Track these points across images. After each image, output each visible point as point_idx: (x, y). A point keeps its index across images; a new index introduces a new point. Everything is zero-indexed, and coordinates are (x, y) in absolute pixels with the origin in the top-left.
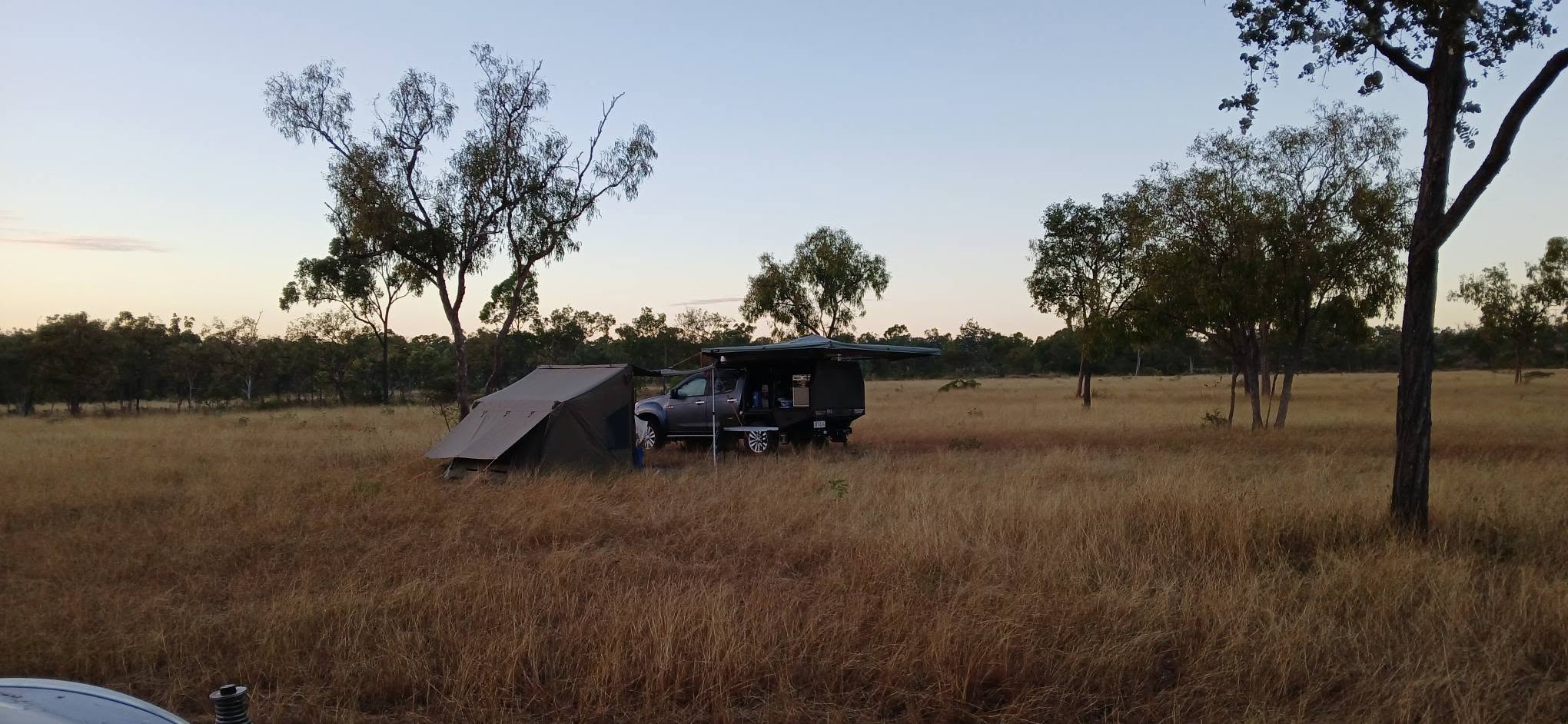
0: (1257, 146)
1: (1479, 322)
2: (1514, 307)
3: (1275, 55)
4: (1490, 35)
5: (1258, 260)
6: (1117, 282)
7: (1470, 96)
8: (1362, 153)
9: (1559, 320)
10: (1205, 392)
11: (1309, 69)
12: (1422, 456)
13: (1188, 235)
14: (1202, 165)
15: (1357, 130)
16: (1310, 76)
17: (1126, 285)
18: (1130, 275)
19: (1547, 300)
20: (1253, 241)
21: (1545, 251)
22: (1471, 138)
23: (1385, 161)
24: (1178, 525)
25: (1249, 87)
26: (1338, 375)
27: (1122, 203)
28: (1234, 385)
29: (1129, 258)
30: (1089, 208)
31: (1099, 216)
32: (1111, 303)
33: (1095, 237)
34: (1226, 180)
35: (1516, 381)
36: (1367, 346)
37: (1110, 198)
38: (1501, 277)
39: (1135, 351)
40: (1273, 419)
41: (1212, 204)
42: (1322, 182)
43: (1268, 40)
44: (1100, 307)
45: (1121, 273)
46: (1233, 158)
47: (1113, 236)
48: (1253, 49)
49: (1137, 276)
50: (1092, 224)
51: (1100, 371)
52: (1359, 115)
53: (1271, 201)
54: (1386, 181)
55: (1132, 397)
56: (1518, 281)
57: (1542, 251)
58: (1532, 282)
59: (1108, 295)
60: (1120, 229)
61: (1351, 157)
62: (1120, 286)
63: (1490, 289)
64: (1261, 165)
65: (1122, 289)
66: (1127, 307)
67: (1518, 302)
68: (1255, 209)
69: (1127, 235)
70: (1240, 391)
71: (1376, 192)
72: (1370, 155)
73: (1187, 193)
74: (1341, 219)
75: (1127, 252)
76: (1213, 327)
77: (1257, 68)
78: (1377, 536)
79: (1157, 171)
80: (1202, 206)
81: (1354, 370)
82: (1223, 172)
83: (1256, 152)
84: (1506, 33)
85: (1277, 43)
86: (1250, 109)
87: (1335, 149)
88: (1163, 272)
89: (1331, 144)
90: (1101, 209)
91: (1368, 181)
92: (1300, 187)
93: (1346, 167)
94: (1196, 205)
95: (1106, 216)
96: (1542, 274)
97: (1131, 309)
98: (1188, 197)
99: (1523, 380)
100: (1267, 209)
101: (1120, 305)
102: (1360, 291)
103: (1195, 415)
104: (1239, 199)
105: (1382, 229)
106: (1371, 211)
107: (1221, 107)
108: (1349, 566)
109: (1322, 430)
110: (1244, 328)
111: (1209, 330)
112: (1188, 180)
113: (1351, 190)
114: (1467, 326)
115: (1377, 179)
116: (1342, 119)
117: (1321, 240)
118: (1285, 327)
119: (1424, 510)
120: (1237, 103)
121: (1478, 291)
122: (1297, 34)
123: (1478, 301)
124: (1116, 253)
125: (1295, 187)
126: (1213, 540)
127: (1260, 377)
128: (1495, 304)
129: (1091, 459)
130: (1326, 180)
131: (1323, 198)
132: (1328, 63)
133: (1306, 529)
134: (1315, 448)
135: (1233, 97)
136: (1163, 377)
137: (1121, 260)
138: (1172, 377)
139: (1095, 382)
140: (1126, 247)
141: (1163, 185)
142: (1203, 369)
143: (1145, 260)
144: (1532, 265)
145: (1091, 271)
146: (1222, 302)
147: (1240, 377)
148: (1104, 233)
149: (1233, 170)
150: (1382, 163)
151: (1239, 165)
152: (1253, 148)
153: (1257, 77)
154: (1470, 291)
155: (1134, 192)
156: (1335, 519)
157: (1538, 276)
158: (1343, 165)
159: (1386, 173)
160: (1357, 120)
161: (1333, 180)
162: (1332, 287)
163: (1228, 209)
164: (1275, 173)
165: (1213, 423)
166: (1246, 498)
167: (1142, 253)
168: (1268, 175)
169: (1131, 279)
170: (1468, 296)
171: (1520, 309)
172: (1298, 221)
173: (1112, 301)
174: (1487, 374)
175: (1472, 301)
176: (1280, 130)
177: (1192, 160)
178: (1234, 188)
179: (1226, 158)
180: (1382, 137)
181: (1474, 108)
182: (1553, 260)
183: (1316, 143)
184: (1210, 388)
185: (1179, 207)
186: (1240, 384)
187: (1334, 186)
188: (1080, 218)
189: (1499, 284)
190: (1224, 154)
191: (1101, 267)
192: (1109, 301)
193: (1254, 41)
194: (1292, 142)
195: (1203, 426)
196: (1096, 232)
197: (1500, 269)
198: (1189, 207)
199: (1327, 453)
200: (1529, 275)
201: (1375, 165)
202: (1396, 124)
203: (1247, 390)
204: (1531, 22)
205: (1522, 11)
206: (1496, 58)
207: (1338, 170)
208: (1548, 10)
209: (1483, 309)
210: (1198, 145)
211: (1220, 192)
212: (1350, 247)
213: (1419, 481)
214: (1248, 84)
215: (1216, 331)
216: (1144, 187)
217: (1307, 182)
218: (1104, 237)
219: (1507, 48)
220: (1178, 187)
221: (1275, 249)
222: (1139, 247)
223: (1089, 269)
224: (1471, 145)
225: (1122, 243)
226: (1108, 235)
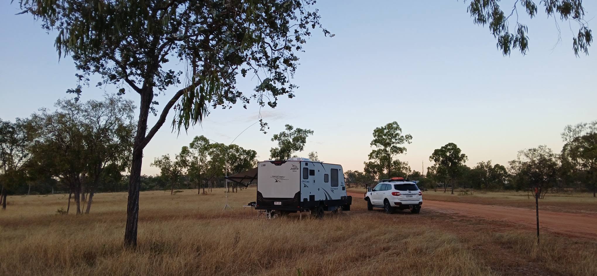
0: (83, 106)
1: (160, 174)
2: (171, 169)
3: (89, 75)
4: (161, 81)
5: (81, 149)
6: (21, 155)
7: (155, 99)
8: (121, 113)
9: (186, 173)
10: (58, 201)
11: (100, 84)
12: (135, 220)
13: (53, 137)
14: (60, 110)
15: (120, 104)
16: (100, 87)
17: (25, 156)
18: (27, 152)
19: (182, 167)
20: (80, 141)
21: (181, 151)
22: (156, 113)
23: (129, 116)
24: (42, 254)
25: (78, 86)
26: (111, 193)
27: (25, 122)
28: (70, 197)
29: (27, 145)
30: (9, 123)
31: (14, 127)
32: (17, 164)
33: (12, 135)
34: (70, 118)
35: (171, 194)
36: (122, 183)
37: (19, 119)
38: (168, 159)
39: (28, 184)
40: (85, 211)
41: (63, 126)
42: (107, 121)
43: (87, 69)
44: (13, 166)
45: (23, 151)
46: (73, 109)
47: (20, 136)
48: (81, 72)
49: (30, 153)
50: (11, 130)
51: (11, 193)
52: (120, 99)
53: (88, 127)
54: (129, 123)
55: (26, 204)
56: (173, 160)
57: (180, 151)
58: (177, 161)
59: (16, 160)
60: (24, 133)
61: (118, 114)
62: (22, 157)
63: (164, 163)
64: (84, 113)
65: (23, 158)
66: (25, 166)
67: (172, 167)
68: (81, 130)
69: (26, 136)
70: (72, 200)
71: (126, 127)
72: (124, 114)
73: (53, 121)
74: (113, 136)
75: (26, 143)
76: (62, 175)
77: (81, 80)
78: (119, 250)
79: (41, 111)
80: (60, 126)
81: (117, 191)
82: (69, 114)
83: (82, 108)
84: (166, 81)
85: (90, 71)
86: (79, 94)
87: (112, 110)
88: (43, 152)
89: (110, 108)
90: (15, 124)
91: (123, 123)
92: (98, 123)
93: (115, 117)
94: (57, 126)
95: (17, 127)
96: (180, 158)
97: (27, 167)
98: (54, 123)
99: (174, 193)
100: (86, 130)
101: (22, 165)
102: (119, 162)
103: (53, 210)
104: (75, 125)
105: (128, 140)
106: (124, 134)
107: (67, 92)
108: (108, 262)
109: (104, 214)
110: (75, 175)
111: (60, 176)
112: (54, 116)
113: (117, 126)
114: (157, 175)
115: (126, 122)
116: (115, 100)
117: (106, 143)
118: (91, 175)
119: (135, 239)
120: (73, 91)
121: (160, 163)
122: (97, 69)
123: (160, 166)
124: (21, 143)
125: (96, 123)
126: (57, 259)
127: (81, 195)
128: (165, 168)
129: (5, 231)
130: (108, 121)
131: (107, 128)
132: (107, 83)
133: (94, 250)
134: (100, 221)
135: (72, 89)
136: (40, 195)
137: (23, 146)
138: (44, 195)
139: (9, 198)
140: (26, 140)
141: (43, 117)
142: (58, 192)
143: (34, 147)
144: (177, 155)
145: (9, 150)
146: (66, 165)
147: (73, 195)
148: (16, 134)
149: (73, 114)
150: (128, 117)
151: (75, 112)
152: (81, 106)
153: (81, 83)
154: (158, 163)
155: (30, 118)
156: (104, 245)
157: (179, 158)
158: (114, 116)
159: (129, 121)
160: (120, 101)
161: (110, 121)
162: (109, 160)
163: (70, 129)
164: (89, 117)
165: (60, 213)
166: (72, 241)
167: (33, 143)
168: (86, 117)
169: (28, 154)
170: (157, 165)
171: (173, 169)
172: (98, 135)
173: (18, 163)
174: (163, 192)
175: (158, 167)
176: (92, 101)
177: (56, 108)
178: (73, 121)
179: (70, 109)
180: (128, 108)
181: (157, 103)
182: (184, 154)
183: (105, 107)
184: (60, 199)
185: (50, 126)
186: (73, 198)
187: (111, 123)
188: (5, 127)
189: (167, 161)
190: (69, 107)
191: (14, 148)
192: (17, 163)
193: (82, 69)
194: (96, 106)
195: (56, 215)
196: (12, 133)
197: (167, 156)
198: (54, 127)
199: (105, 222)
200: (176, 158)
201: (126, 117)
202: (133, 104)
203: (75, 200)
204: (174, 78)
205: (171, 74)
206: (163, 88)
207: (112, 118)
208: (179, 75)
209: (161, 169)
210: (59, 103)
211: (67, 122)
212: (116, 146)
213: (134, 229)
214: (78, 85)
215: (64, 176)
216: (35, 117)
217: (101, 121)
218: (16, 136)
219: (166, 86)
220: (50, 119)
221: (88, 145)
222: (32, 141)
223: (8, 149)
224: (156, 115)
225: (24, 139)
226: (18, 135)
